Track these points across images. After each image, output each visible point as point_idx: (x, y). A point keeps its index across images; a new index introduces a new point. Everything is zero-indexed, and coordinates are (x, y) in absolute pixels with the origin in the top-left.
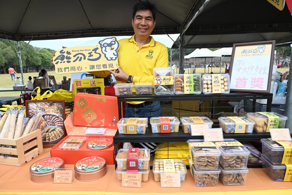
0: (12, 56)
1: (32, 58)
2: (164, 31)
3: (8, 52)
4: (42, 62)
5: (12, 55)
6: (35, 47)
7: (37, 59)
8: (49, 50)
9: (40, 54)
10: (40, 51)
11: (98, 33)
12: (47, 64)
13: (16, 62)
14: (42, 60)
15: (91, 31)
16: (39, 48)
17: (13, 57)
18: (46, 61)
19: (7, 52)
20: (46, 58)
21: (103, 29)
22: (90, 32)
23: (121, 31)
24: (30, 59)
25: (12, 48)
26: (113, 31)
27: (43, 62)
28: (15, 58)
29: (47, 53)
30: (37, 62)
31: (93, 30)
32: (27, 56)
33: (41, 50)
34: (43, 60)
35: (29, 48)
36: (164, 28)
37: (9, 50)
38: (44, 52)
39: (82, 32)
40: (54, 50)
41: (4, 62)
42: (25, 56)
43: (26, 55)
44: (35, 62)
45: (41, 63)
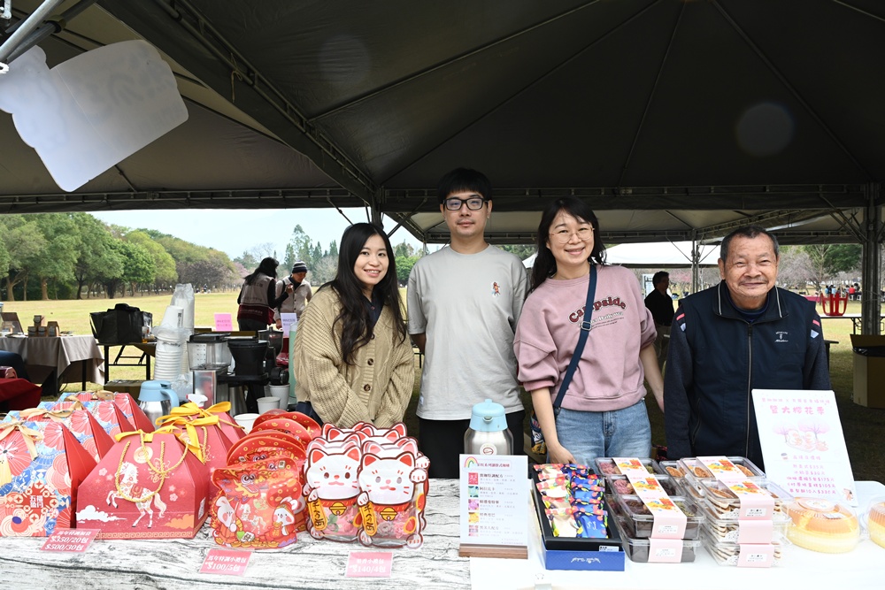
0: (35, 250)
1: (97, 257)
2: (329, 200)
3: (27, 237)
4: (125, 269)
5: (37, 247)
6: (112, 226)
7: (111, 260)
8: (154, 234)
9: (123, 247)
10: (126, 239)
11: (151, 200)
12: (140, 276)
13: (45, 266)
14: (125, 263)
15: (132, 193)
16: (125, 229)
17: (38, 254)
18: (137, 267)
19: (23, 237)
20: (141, 257)
21: (164, 189)
22: (129, 197)
23: (212, 195)
24: (89, 261)
25: (40, 226)
26: (192, 195)
27: (130, 270)
28: (45, 257)
29: (147, 242)
30: (110, 267)
31: (138, 190)
32: (83, 253)
33: (130, 234)
34: (129, 263)
35: (92, 226)
36: (328, 190)
37: (29, 231)
38: (135, 240)
39: (108, 196)
40: (170, 236)
41: (6, 267)
42: (75, 252)
43: (78, 248)
44: (106, 268)
45: (123, 272)
